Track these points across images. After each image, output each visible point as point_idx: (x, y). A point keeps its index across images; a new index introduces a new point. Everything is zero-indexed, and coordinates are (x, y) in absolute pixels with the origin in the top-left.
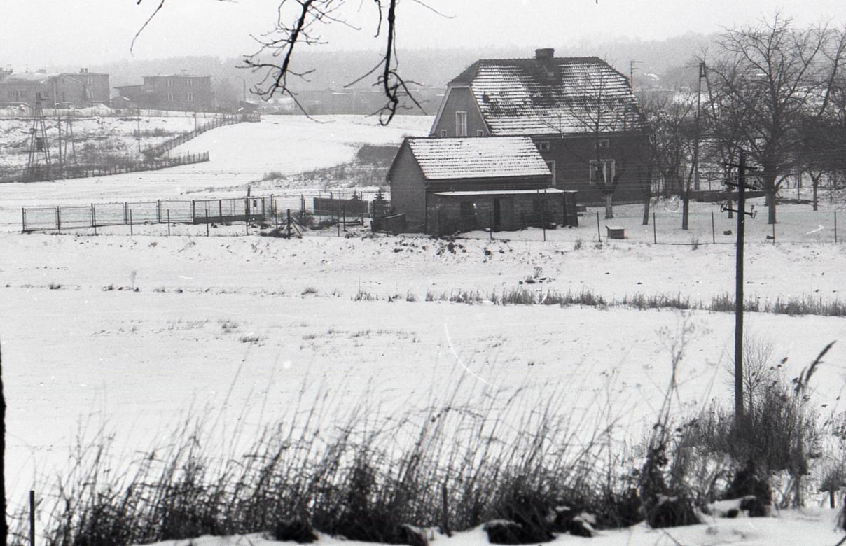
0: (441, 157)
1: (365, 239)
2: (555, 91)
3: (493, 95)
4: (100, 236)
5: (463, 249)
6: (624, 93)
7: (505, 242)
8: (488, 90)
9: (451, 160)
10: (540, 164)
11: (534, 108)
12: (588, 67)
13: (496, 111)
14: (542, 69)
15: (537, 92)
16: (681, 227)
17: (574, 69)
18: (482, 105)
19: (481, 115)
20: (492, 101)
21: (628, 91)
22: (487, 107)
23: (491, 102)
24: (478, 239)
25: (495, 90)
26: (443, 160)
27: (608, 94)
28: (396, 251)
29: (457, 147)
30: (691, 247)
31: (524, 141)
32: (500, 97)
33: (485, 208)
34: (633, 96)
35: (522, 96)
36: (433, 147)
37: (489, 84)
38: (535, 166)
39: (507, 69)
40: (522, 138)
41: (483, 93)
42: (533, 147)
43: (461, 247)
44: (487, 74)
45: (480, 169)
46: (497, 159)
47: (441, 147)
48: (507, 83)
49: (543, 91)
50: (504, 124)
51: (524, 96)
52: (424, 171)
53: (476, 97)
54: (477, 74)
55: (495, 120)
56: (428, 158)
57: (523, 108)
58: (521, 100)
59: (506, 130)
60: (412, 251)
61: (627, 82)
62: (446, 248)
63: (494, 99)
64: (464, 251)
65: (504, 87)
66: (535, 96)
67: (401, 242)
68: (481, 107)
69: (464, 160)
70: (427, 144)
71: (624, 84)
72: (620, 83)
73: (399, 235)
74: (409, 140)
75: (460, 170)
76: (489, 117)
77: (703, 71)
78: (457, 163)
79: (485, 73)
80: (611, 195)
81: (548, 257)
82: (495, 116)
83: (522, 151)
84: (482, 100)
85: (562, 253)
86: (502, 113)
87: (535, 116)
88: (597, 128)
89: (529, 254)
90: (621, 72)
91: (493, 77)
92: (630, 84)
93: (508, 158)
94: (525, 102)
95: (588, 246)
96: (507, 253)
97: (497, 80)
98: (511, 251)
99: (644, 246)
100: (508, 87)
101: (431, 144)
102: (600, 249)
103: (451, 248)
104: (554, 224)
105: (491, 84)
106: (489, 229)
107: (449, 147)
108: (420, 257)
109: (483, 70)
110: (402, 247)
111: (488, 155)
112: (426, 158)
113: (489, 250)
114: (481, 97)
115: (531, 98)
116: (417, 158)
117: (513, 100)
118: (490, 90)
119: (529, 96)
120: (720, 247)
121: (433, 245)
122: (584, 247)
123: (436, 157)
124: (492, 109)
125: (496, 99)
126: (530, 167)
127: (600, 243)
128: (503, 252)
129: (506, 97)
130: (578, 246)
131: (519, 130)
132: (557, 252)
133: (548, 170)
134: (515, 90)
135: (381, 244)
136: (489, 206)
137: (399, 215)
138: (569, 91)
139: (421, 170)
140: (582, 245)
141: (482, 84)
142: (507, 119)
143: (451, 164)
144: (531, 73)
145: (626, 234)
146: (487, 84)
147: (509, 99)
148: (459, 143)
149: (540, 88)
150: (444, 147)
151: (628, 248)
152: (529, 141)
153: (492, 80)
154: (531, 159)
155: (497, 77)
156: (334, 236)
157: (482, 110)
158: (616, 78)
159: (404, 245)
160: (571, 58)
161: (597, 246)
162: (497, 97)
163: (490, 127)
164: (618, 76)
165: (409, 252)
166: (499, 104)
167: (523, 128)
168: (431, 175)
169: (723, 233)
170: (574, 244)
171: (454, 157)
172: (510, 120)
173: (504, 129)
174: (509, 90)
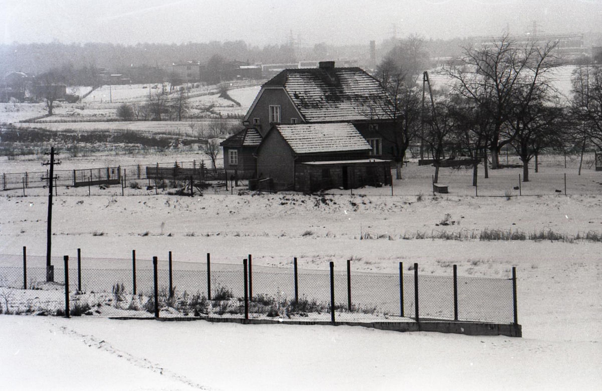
0: (300, 138)
1: (254, 196)
2: (338, 91)
3: (300, 93)
4: (28, 197)
5: (333, 202)
6: (381, 92)
7: (363, 197)
8: (298, 90)
10: (363, 141)
11: (328, 103)
12: (354, 74)
13: (306, 106)
14: (327, 76)
15: (327, 91)
16: (472, 185)
17: (346, 75)
19: (296, 108)
20: (301, 98)
22: (298, 102)
24: (342, 195)
25: (301, 90)
26: (302, 140)
27: (371, 93)
29: (308, 130)
30: (505, 198)
32: (305, 95)
33: (337, 173)
36: (294, 131)
37: (296, 86)
39: (304, 75)
40: (347, 124)
41: (294, 93)
42: (355, 130)
44: (293, 79)
46: (336, 138)
47: (298, 130)
48: (307, 86)
49: (331, 91)
50: (312, 114)
51: (320, 94)
52: (293, 148)
53: (290, 95)
55: (306, 111)
56: (292, 138)
58: (319, 97)
59: (315, 118)
60: (295, 204)
61: (381, 85)
62: (321, 202)
63: (302, 96)
64: (335, 203)
65: (306, 88)
66: (327, 94)
67: (283, 198)
68: (295, 102)
69: (315, 139)
70: (288, 128)
71: (379, 86)
72: (376, 85)
74: (277, 126)
76: (302, 109)
77: (426, 77)
78: (312, 142)
79: (291, 79)
80: (400, 163)
81: (400, 207)
82: (306, 108)
83: (349, 133)
84: (294, 97)
85: (410, 204)
86: (309, 106)
87: (330, 108)
89: (385, 205)
91: (297, 81)
92: (383, 86)
93: (342, 138)
94: (322, 99)
95: (427, 198)
96: (369, 204)
97: (300, 83)
98: (370, 202)
99: (470, 198)
100: (308, 88)
101: (291, 128)
102: (436, 200)
103: (324, 201)
106: (342, 188)
107: (303, 130)
108: (302, 208)
109: (290, 76)
111: (329, 136)
112: (290, 138)
113: (353, 202)
114: (293, 95)
115: (325, 96)
116: (285, 138)
117: (314, 97)
119: (323, 95)
120: (526, 198)
121: (310, 201)
122: (424, 200)
123: (297, 138)
124: (303, 104)
125: (303, 96)
126: (358, 144)
127: (435, 197)
128: (365, 204)
129: (309, 95)
130: (419, 199)
132: (405, 203)
133: (369, 146)
134: (313, 90)
135: (268, 200)
136: (339, 171)
137: (268, 178)
138: (347, 91)
139: (290, 147)
140: (422, 198)
141: (292, 86)
143: (308, 142)
144: (320, 78)
145: (449, 190)
147: (311, 96)
148: (308, 128)
149: (329, 89)
151: (458, 200)
152: (351, 126)
153: (297, 83)
154: (357, 139)
155: (300, 81)
157: (296, 105)
158: (373, 82)
159: (287, 200)
160: (342, 68)
161: (433, 199)
162: (303, 95)
163: (304, 116)
164: (374, 81)
165: (292, 205)
166: (306, 100)
167: (325, 117)
168: (298, 151)
170: (417, 197)
172: (315, 111)
173: (313, 117)
174: (310, 90)
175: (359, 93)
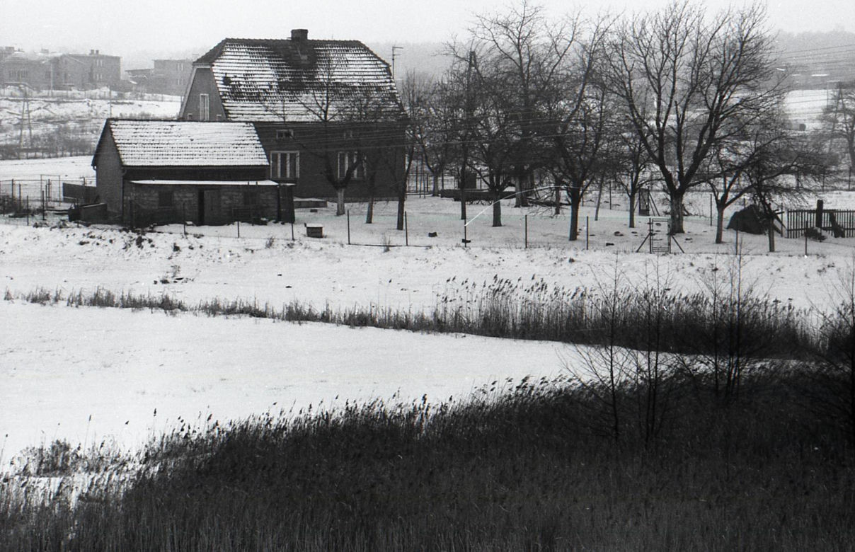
0: (145, 142)
1: (53, 230)
2: (306, 76)
3: (236, 77)
5: (152, 243)
6: (383, 81)
7: (198, 238)
8: (231, 72)
9: (156, 146)
10: (259, 153)
11: (280, 93)
12: (347, 51)
13: (236, 94)
14: (295, 51)
15: (286, 76)
16: (396, 227)
17: (331, 52)
18: (222, 87)
19: (219, 98)
20: (234, 83)
21: (388, 78)
22: (227, 90)
23: (232, 85)
24: (171, 233)
25: (236, 72)
26: (146, 146)
27: (365, 81)
28: (82, 243)
29: (166, 131)
30: (383, 249)
31: (245, 128)
32: (243, 80)
33: (187, 199)
34: (393, 84)
35: (268, 80)
36: (138, 130)
37: (233, 65)
38: (253, 155)
39: (256, 49)
40: (244, 124)
41: (224, 75)
42: (254, 135)
43: (150, 241)
44: (233, 54)
45: (189, 156)
46: (210, 146)
48: (254, 65)
49: (293, 75)
50: (243, 109)
51: (271, 80)
52: (122, 156)
53: (216, 78)
54: (221, 54)
55: (234, 105)
56: (129, 142)
57: (267, 93)
58: (267, 83)
59: (245, 116)
60: (98, 244)
61: (388, 70)
62: (135, 242)
63: (236, 82)
64: (153, 246)
65: (250, 69)
66: (283, 80)
67: (88, 234)
68: (220, 90)
69: (171, 146)
70: (130, 126)
71: (384, 71)
72: (380, 70)
73: (91, 226)
74: (111, 122)
75: (164, 157)
76: (228, 101)
78: (162, 149)
79: (230, 53)
80: (343, 190)
81: (236, 255)
82: (234, 100)
83: (240, 139)
84: (222, 82)
85: (252, 251)
86: (243, 97)
87: (280, 102)
88: (325, 117)
89: (219, 251)
90: (383, 59)
91: (239, 58)
92: (392, 72)
93: (223, 146)
94: (271, 86)
95: (280, 244)
96: (197, 250)
97: (242, 61)
98: (201, 247)
99: (337, 245)
100: (254, 69)
101: (136, 127)
102: (291, 248)
103: (139, 242)
104: (264, 219)
105: (236, 65)
106: (190, 223)
107: (157, 131)
108: (104, 252)
109: (228, 50)
110: (89, 240)
111: (200, 141)
112: (126, 142)
113: (178, 245)
114: (222, 79)
115: (278, 82)
116: (116, 141)
117: (258, 83)
118: (233, 72)
119: (276, 80)
120: (412, 250)
122: (275, 246)
123: (139, 141)
124: (232, 93)
125: (239, 81)
126: (246, 157)
127: (292, 242)
128: (192, 249)
129: (251, 80)
130: (270, 245)
131: (259, 116)
132: (247, 250)
133: (266, 160)
134: (261, 72)
135: (68, 236)
136: (191, 197)
137: (101, 204)
138: (322, 77)
139: (119, 155)
140: (274, 243)
141: (226, 64)
142: (248, 104)
143: (156, 149)
144: (282, 55)
145: (324, 232)
146: (231, 65)
147: (253, 82)
148: (170, 127)
149: (290, 72)
150: (150, 131)
151: (319, 248)
152: (250, 128)
153: (237, 61)
154: (248, 148)
155: (244, 58)
156: (24, 225)
157: (221, 94)
158: (377, 64)
159: (91, 237)
160: (329, 41)
161: (288, 245)
162: (240, 79)
163: (227, 112)
164: (379, 62)
165: (95, 245)
166: (242, 87)
167: (264, 115)
168: (128, 162)
169: (428, 234)
170: (265, 242)
171: (161, 142)
172: (251, 105)
173: (243, 114)
174: (254, 72)
175: (344, 81)
